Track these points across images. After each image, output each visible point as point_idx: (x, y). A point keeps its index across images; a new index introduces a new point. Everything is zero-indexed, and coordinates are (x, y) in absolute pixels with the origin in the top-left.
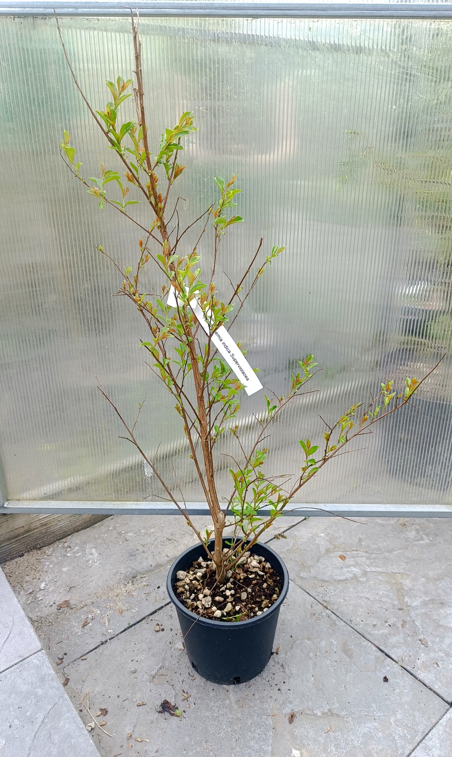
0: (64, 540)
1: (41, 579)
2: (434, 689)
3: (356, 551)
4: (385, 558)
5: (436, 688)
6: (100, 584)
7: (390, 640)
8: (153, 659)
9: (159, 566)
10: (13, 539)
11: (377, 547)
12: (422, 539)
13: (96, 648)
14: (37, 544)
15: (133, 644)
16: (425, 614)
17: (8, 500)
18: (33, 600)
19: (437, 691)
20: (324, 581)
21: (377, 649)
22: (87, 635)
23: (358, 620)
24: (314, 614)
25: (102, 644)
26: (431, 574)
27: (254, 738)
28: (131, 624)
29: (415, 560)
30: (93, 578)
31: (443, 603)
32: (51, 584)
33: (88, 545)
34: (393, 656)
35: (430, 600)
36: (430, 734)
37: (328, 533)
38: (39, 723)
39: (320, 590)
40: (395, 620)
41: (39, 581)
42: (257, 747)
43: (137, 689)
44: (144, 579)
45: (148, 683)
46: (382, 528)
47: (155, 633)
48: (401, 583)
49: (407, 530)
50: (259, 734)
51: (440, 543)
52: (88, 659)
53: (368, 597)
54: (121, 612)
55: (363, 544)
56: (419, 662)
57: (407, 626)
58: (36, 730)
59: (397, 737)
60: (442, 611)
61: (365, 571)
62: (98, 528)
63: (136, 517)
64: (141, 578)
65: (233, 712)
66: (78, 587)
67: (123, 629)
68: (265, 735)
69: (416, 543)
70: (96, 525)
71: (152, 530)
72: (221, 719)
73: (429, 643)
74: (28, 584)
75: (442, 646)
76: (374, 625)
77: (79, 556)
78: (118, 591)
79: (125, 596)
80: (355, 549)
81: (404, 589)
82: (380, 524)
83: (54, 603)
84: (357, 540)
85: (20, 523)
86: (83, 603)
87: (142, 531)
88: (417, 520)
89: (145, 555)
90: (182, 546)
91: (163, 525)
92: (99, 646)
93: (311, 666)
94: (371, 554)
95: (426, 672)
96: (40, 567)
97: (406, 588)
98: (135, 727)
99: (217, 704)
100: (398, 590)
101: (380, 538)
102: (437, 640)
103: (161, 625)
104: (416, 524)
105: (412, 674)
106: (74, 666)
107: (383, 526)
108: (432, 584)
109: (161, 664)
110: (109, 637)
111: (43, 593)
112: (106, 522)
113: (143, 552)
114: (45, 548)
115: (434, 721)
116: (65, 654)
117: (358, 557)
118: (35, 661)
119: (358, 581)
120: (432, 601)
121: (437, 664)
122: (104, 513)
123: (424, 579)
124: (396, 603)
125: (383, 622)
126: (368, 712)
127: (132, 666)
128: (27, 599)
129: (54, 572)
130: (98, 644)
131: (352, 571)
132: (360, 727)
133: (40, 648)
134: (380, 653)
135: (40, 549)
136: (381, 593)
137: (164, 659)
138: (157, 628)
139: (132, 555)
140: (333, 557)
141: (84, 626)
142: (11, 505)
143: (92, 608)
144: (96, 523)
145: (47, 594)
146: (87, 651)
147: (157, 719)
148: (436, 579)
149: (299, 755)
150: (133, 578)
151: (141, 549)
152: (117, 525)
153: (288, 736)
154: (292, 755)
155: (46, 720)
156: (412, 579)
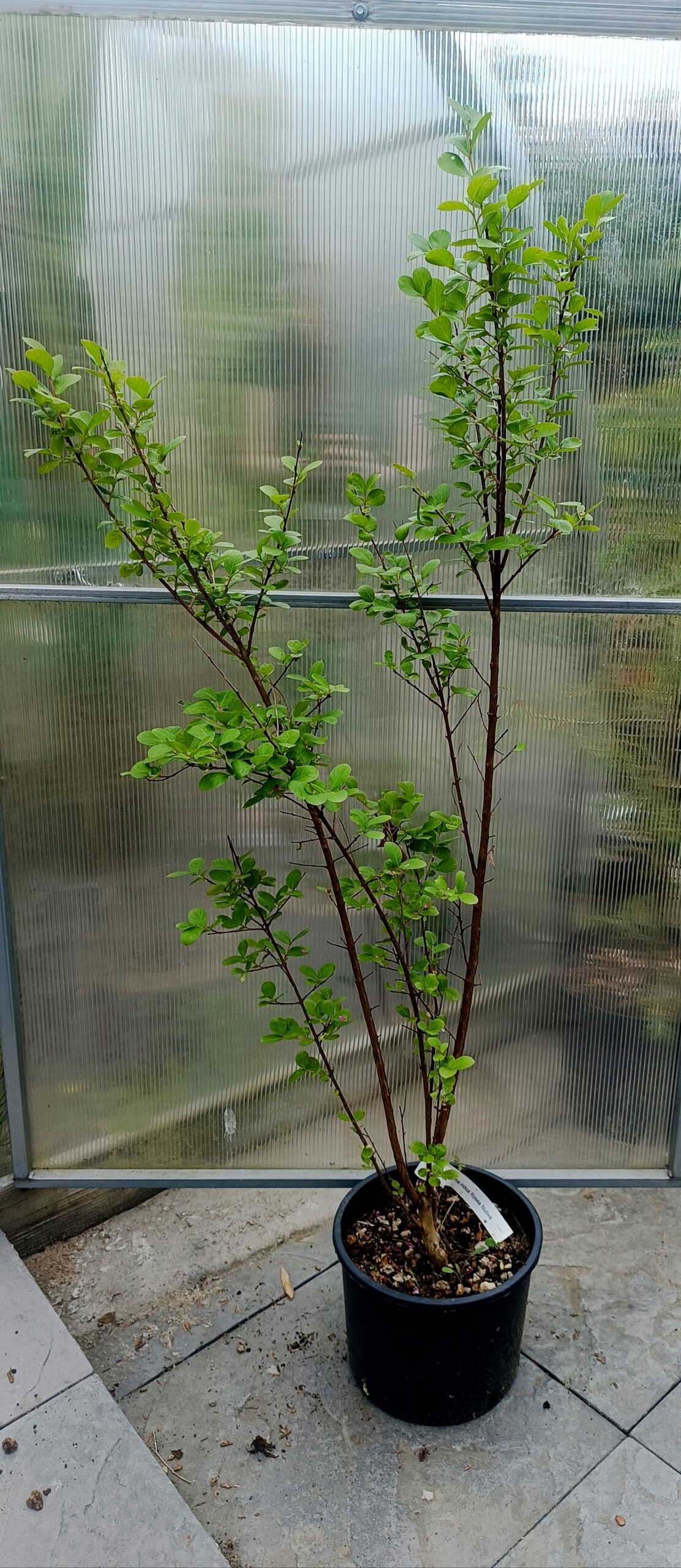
0: (99, 1227)
1: (72, 1283)
2: (608, 1415)
4: (559, 1245)
5: (611, 1414)
6: (155, 1290)
7: (557, 1357)
8: (239, 1388)
9: (237, 1263)
10: (32, 1225)
11: (548, 1230)
12: (613, 1217)
13: (158, 1376)
14: (62, 1234)
15: (208, 1369)
16: (607, 1321)
17: (33, 1169)
18: (65, 1313)
19: (612, 1417)
21: (538, 1369)
22: (144, 1359)
25: (166, 1370)
26: (621, 1267)
27: (374, 1480)
28: (205, 1343)
29: (600, 1247)
30: (145, 1281)
31: (632, 1306)
32: (87, 1291)
33: (134, 1234)
34: (559, 1376)
35: (615, 1303)
36: (597, 1468)
40: (566, 1329)
41: (70, 1286)
42: (378, 1489)
43: (219, 1425)
44: (218, 1282)
45: (234, 1419)
46: (558, 1202)
47: (238, 1354)
48: (578, 1281)
49: (594, 1205)
50: (381, 1475)
51: (638, 1223)
52: (149, 1391)
53: (531, 1300)
54: (189, 1328)
56: (592, 1384)
57: (581, 1338)
58: (99, 1470)
59: (555, 1474)
60: (629, 1317)
62: (147, 1208)
63: (201, 1192)
64: (213, 1280)
65: (347, 1450)
66: (124, 1295)
67: (194, 1350)
68: (389, 1475)
69: (604, 1223)
70: (144, 1204)
71: (226, 1211)
72: (331, 1458)
73: (608, 1360)
74: (55, 1290)
75: (624, 1362)
76: (537, 1337)
77: (124, 1250)
78: (183, 1299)
79: (192, 1306)
81: (580, 1289)
82: (556, 1196)
83: (94, 1317)
85: (41, 1202)
86: (134, 1317)
87: (211, 1212)
88: (609, 1190)
89: (217, 1248)
90: (269, 1233)
91: (241, 1203)
92: (161, 1374)
95: (601, 1395)
96: (70, 1266)
97: (585, 1288)
98: (219, 1472)
99: (326, 1441)
100: (573, 1290)
101: (554, 1217)
102: (619, 1354)
103: (246, 1344)
104: (606, 1196)
105: (582, 1398)
106: (130, 1400)
107: (560, 1200)
108: (620, 1281)
109: (249, 1395)
110: (174, 1361)
111: (77, 1303)
112: (160, 1199)
113: (214, 1243)
114: (74, 1239)
115: (604, 1453)
116: (117, 1385)
118: (87, 1388)
120: (618, 1304)
121: (615, 1384)
122: (156, 1186)
123: (609, 1275)
124: (569, 1307)
125: (549, 1333)
126: (522, 1445)
127: (210, 1398)
128: (59, 1310)
129: (89, 1273)
130: (162, 1371)
132: (510, 1463)
133: (91, 1371)
134: (542, 1374)
135: (66, 1240)
136: (549, 1294)
137: (253, 1388)
138: (241, 1348)
139: (198, 1247)
142: (37, 1176)
143: (146, 1324)
144: (144, 1201)
145: (82, 1304)
146: (146, 1381)
147: (248, 1461)
148: (626, 1274)
149: (432, 1497)
150: (201, 1280)
151: (211, 1239)
152: (175, 1204)
153: (418, 1476)
154: (423, 1497)
155: (110, 1459)
156: (594, 1274)
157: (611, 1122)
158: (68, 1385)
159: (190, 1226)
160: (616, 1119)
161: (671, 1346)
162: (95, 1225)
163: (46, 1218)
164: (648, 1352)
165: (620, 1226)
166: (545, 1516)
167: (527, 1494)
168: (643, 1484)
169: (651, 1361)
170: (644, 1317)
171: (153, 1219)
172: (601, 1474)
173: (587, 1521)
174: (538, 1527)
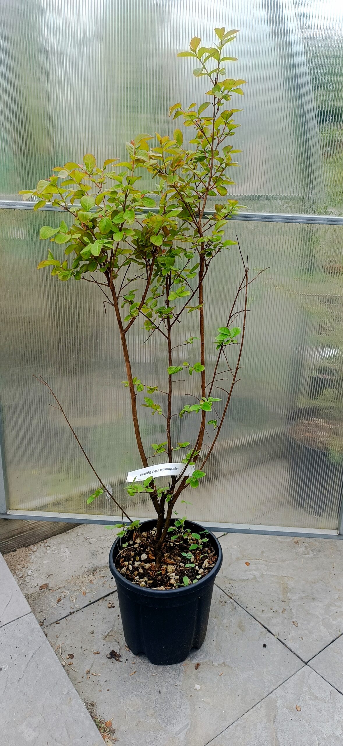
0: (45, 541)
1: (28, 568)
2: (297, 653)
3: (259, 559)
4: (279, 566)
8: (106, 625)
10: (10, 538)
11: (274, 557)
12: (308, 553)
13: (66, 617)
14: (26, 543)
15: (92, 615)
17: (10, 509)
18: (23, 582)
19: (298, 654)
20: (232, 580)
21: (262, 627)
22: (60, 607)
23: (252, 607)
24: (221, 602)
25: (71, 614)
27: (171, 677)
28: (92, 602)
30: (65, 569)
31: (314, 599)
32: (36, 572)
36: (288, 680)
37: (240, 546)
38: (30, 657)
39: (228, 585)
40: (278, 608)
41: (27, 569)
42: (172, 682)
44: (102, 572)
45: (102, 640)
46: (280, 544)
47: (108, 609)
48: (287, 584)
49: (299, 547)
50: (174, 675)
51: (321, 557)
52: (61, 623)
53: (262, 592)
54: (85, 594)
55: (264, 555)
57: (286, 613)
58: (28, 661)
59: (266, 681)
60: (312, 604)
61: (262, 574)
62: (70, 534)
63: (98, 526)
64: (100, 571)
66: (54, 575)
67: (86, 605)
68: (178, 675)
69: (303, 556)
70: (69, 532)
71: (109, 537)
73: (299, 624)
74: (20, 570)
75: (307, 627)
76: (263, 611)
77: (56, 553)
78: (83, 579)
80: (258, 558)
81: (288, 588)
82: (279, 541)
83: (38, 585)
84: (261, 552)
85: (16, 526)
86: (58, 586)
87: (102, 537)
88: (308, 540)
89: (103, 555)
92: (68, 615)
93: (215, 635)
94: (269, 562)
96: (28, 559)
97: (290, 588)
98: (91, 667)
100: (284, 588)
101: (278, 551)
102: (305, 622)
103: (113, 604)
105: (283, 644)
106: (51, 627)
107: (281, 543)
108: (309, 585)
109: (111, 629)
110: (75, 610)
111: (30, 578)
112: (77, 529)
114: (32, 546)
115: (293, 673)
116: (45, 619)
117: (259, 564)
118: (27, 619)
119: (257, 581)
121: (302, 638)
122: (76, 522)
123: (304, 582)
125: (270, 609)
126: (249, 665)
127: (91, 629)
128: (19, 581)
129: (37, 563)
130: (68, 614)
131: (253, 574)
132: (242, 674)
133: (30, 611)
134: (264, 629)
135: (27, 546)
136: (271, 589)
137: (114, 626)
138: (110, 605)
139: (94, 554)
140: (241, 563)
141: (58, 601)
142: (12, 513)
143: (64, 590)
144: (69, 530)
145: (32, 578)
146: (60, 618)
147: (107, 662)
148: (313, 582)
149: (200, 688)
150: (94, 571)
151: (101, 551)
152: (84, 532)
153: (193, 677)
154: (195, 688)
155: (34, 656)
156: (295, 581)
157: (308, 503)
158: (18, 617)
159: (90, 544)
160: (311, 502)
161: (333, 620)
162: (43, 540)
163: (17, 535)
164: (321, 622)
165: (311, 558)
166: (258, 703)
167: (250, 691)
168: (312, 690)
169: (322, 627)
170: (320, 605)
171: (72, 539)
172: (290, 683)
173: (281, 707)
174: (254, 708)
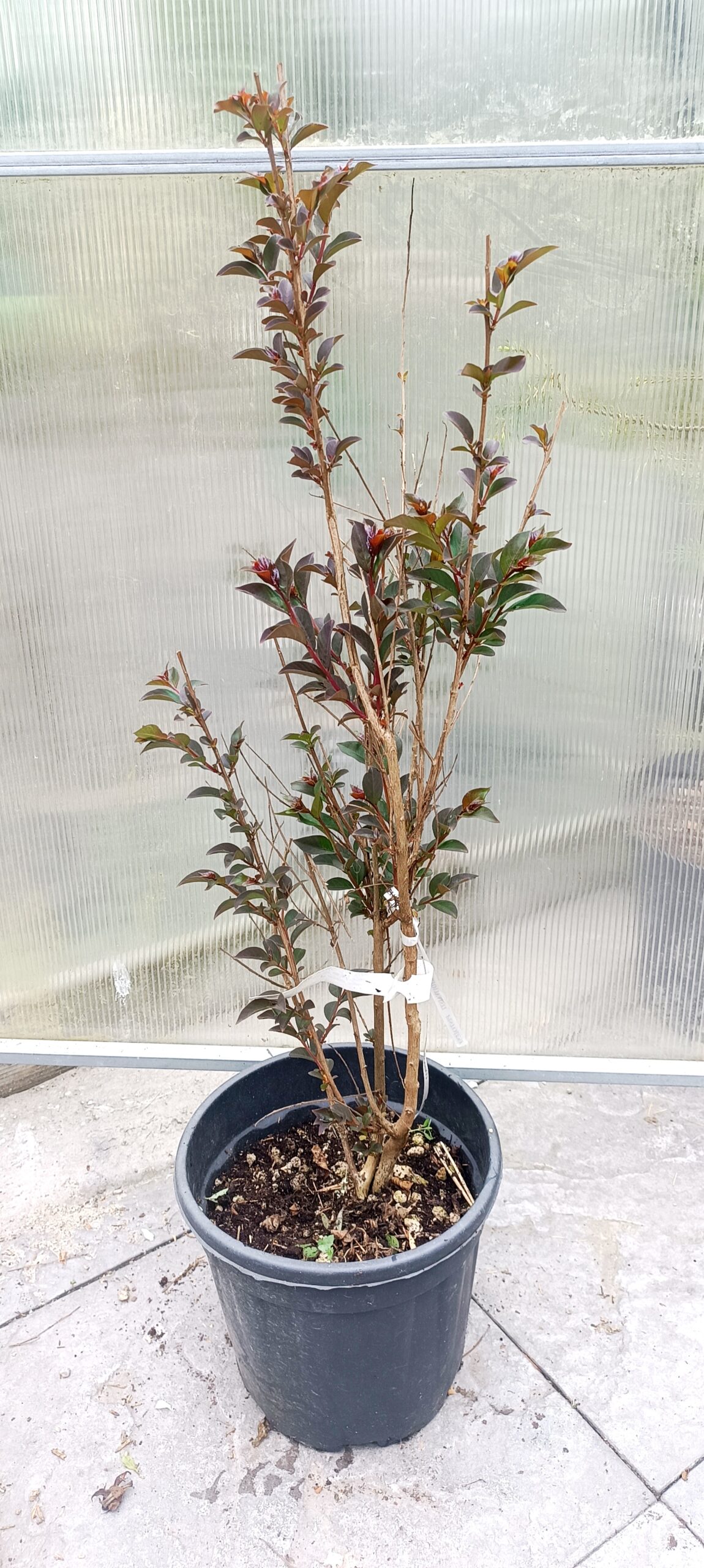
2: (631, 1462)
5: (636, 1459)
6: (34, 1201)
7: (567, 1357)
8: (106, 1354)
9: (150, 1173)
16: (652, 1309)
19: (637, 1466)
21: (538, 1372)
23: (513, 1310)
26: (683, 1228)
28: (78, 1283)
29: (658, 1196)
30: (21, 1188)
31: (692, 1290)
33: (20, 1125)
34: (565, 1388)
35: (668, 1282)
36: (601, 1549)
40: (587, 1316)
43: (65, 1408)
44: (119, 1197)
45: (88, 1400)
46: (607, 1124)
47: (119, 1304)
48: (618, 1242)
53: (545, 1266)
54: (64, 1259)
55: (559, 1155)
56: (613, 1406)
59: (534, 1549)
60: (687, 1306)
61: (550, 1211)
62: (45, 1092)
63: (120, 1073)
64: (114, 1194)
67: (63, 1292)
69: (668, 1160)
70: (42, 1086)
71: (147, 1102)
78: (66, 1217)
79: (76, 1229)
80: (541, 1165)
81: (620, 1255)
82: (604, 1115)
87: (128, 1102)
89: (127, 1150)
91: (170, 1090)
92: (13, 1319)
94: (571, 1177)
95: (625, 1426)
97: (626, 1254)
98: (47, 1480)
100: (609, 1256)
101: (597, 1145)
103: (134, 1290)
104: (677, 1121)
105: (594, 1428)
108: (679, 1249)
109: (118, 1366)
110: (33, 1305)
112: (61, 1080)
113: (125, 1144)
115: (617, 1525)
117: (543, 1181)
119: (532, 1232)
120: (671, 1285)
122: (60, 1063)
123: (665, 1237)
124: (597, 1281)
127: (64, 1365)
130: (11, 1317)
131: (525, 1210)
132: (467, 1522)
138: (125, 1295)
139: (102, 1149)
144: (43, 1081)
150: (97, 1195)
151: (120, 1137)
156: (643, 1234)
159: (95, 1119)
165: (691, 1166)
171: (49, 1107)
172: (607, 1559)
